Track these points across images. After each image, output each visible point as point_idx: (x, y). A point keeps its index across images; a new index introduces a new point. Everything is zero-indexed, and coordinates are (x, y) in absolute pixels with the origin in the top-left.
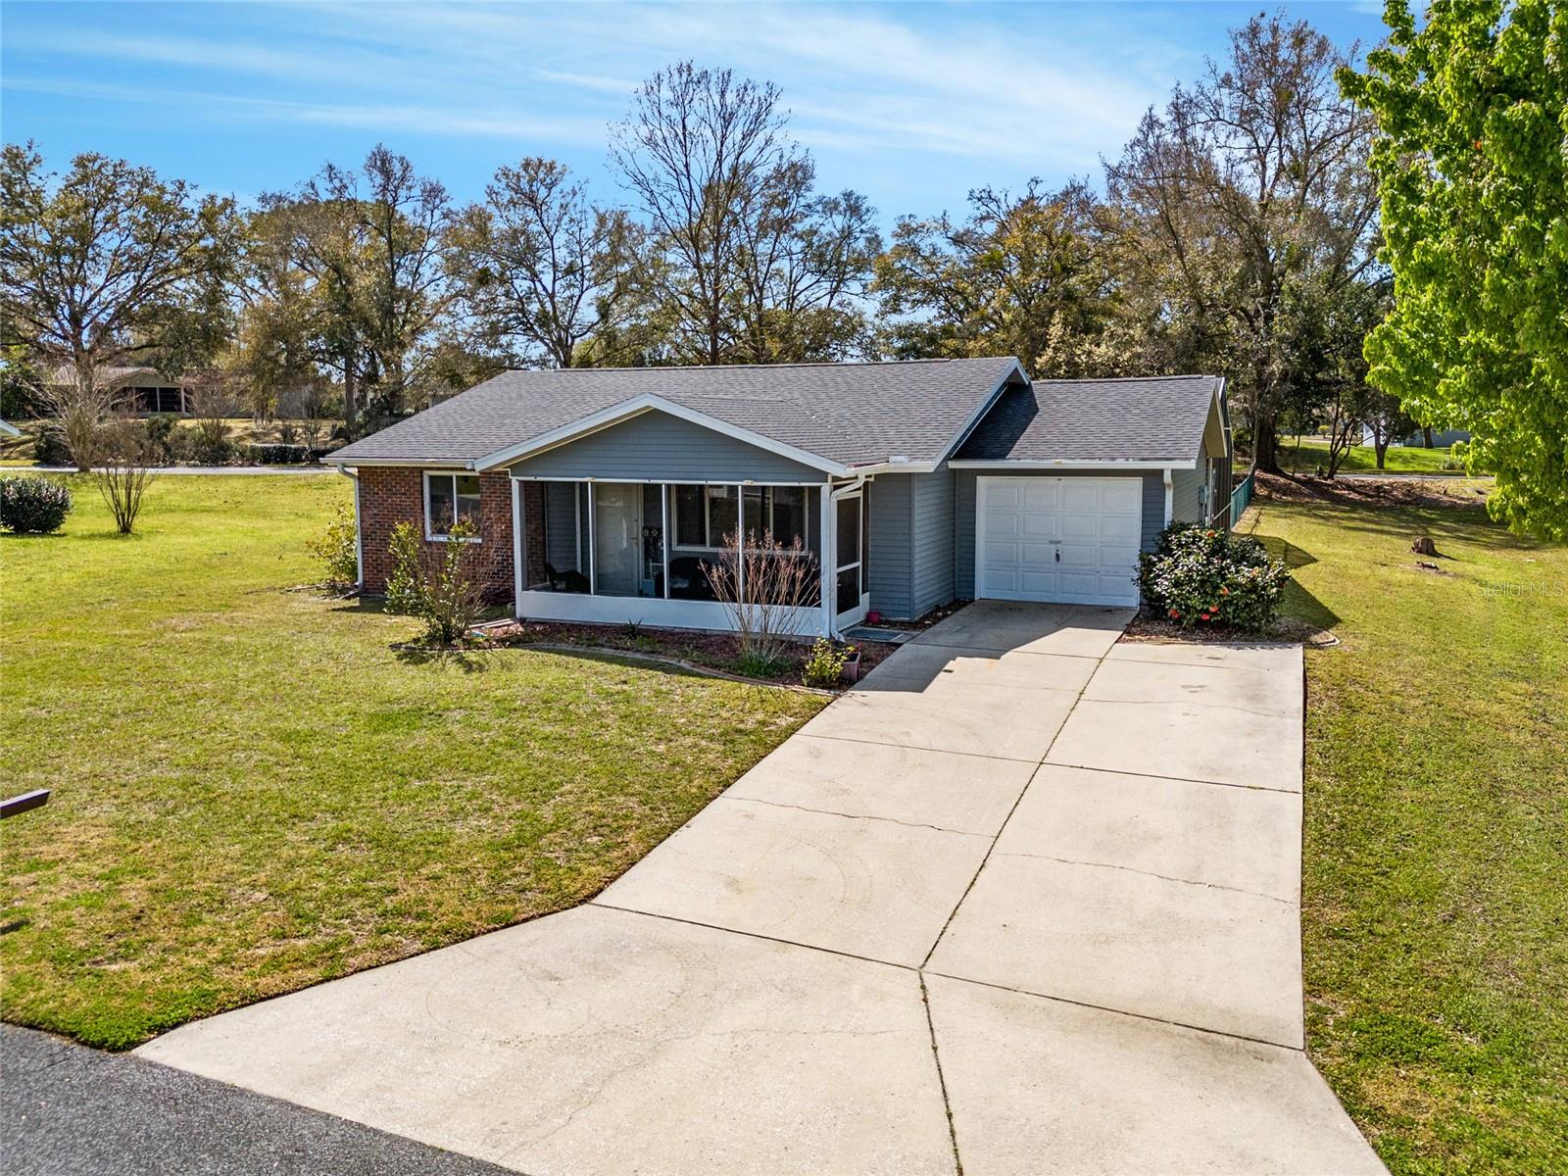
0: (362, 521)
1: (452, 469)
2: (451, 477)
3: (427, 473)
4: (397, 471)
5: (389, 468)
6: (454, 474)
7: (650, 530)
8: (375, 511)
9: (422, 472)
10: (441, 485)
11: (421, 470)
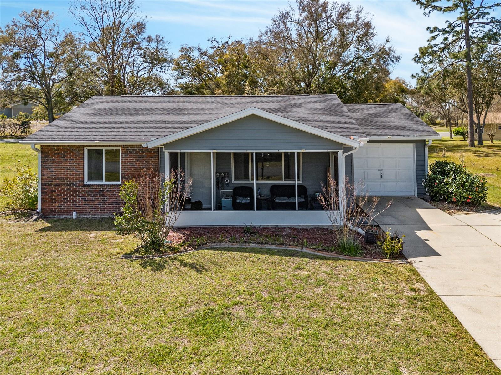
0: (42, 175)
1: (103, 146)
2: (102, 150)
3: (86, 149)
4: (69, 148)
5: (62, 146)
6: (104, 148)
7: (220, 173)
8: (52, 170)
9: (84, 148)
10: (95, 154)
11: (83, 146)
